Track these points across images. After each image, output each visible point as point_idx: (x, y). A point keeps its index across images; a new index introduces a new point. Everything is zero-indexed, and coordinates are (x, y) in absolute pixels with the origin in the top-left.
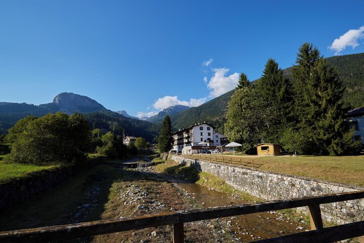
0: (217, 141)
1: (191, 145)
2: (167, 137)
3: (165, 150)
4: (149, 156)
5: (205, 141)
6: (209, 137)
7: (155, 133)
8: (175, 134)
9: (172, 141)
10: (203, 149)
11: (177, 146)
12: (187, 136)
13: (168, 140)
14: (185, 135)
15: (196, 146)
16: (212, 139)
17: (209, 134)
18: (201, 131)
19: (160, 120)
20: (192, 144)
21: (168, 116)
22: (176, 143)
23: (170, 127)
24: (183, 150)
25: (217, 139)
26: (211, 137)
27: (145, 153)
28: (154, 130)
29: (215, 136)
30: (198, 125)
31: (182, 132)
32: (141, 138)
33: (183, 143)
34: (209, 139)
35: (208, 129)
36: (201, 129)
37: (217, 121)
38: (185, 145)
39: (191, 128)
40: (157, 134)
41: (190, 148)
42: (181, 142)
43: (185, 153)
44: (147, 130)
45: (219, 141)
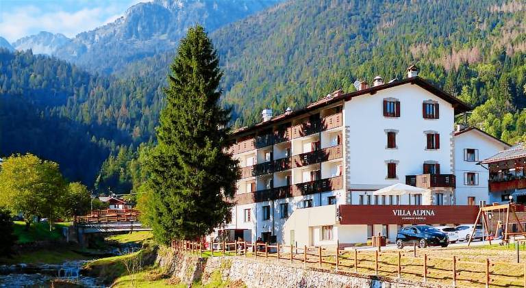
0: (471, 176)
1: (331, 200)
2: (195, 154)
3: (185, 227)
4: (89, 264)
5: (411, 180)
6: (432, 156)
7: (110, 131)
8: (242, 136)
9: (226, 173)
10: (400, 222)
11: (252, 206)
12: (308, 148)
13: (201, 174)
14: (300, 144)
15: (361, 207)
16: (445, 170)
17: (433, 141)
18: (391, 123)
19: (140, 56)
20: (341, 198)
21: (199, 33)
22: (245, 186)
23: (213, 99)
24: (288, 226)
25: (472, 167)
26: (444, 159)
27: (61, 245)
28: (104, 114)
29: (460, 154)
30: (373, 91)
31: (284, 124)
32: (31, 159)
33: (286, 191)
34: (428, 168)
35: (430, 112)
36: (392, 109)
37: (467, 71)
38: (298, 198)
39: (335, 107)
40: (125, 140)
41: (327, 214)
42: (278, 182)
43: (303, 242)
44: (64, 111)
45: (484, 177)
